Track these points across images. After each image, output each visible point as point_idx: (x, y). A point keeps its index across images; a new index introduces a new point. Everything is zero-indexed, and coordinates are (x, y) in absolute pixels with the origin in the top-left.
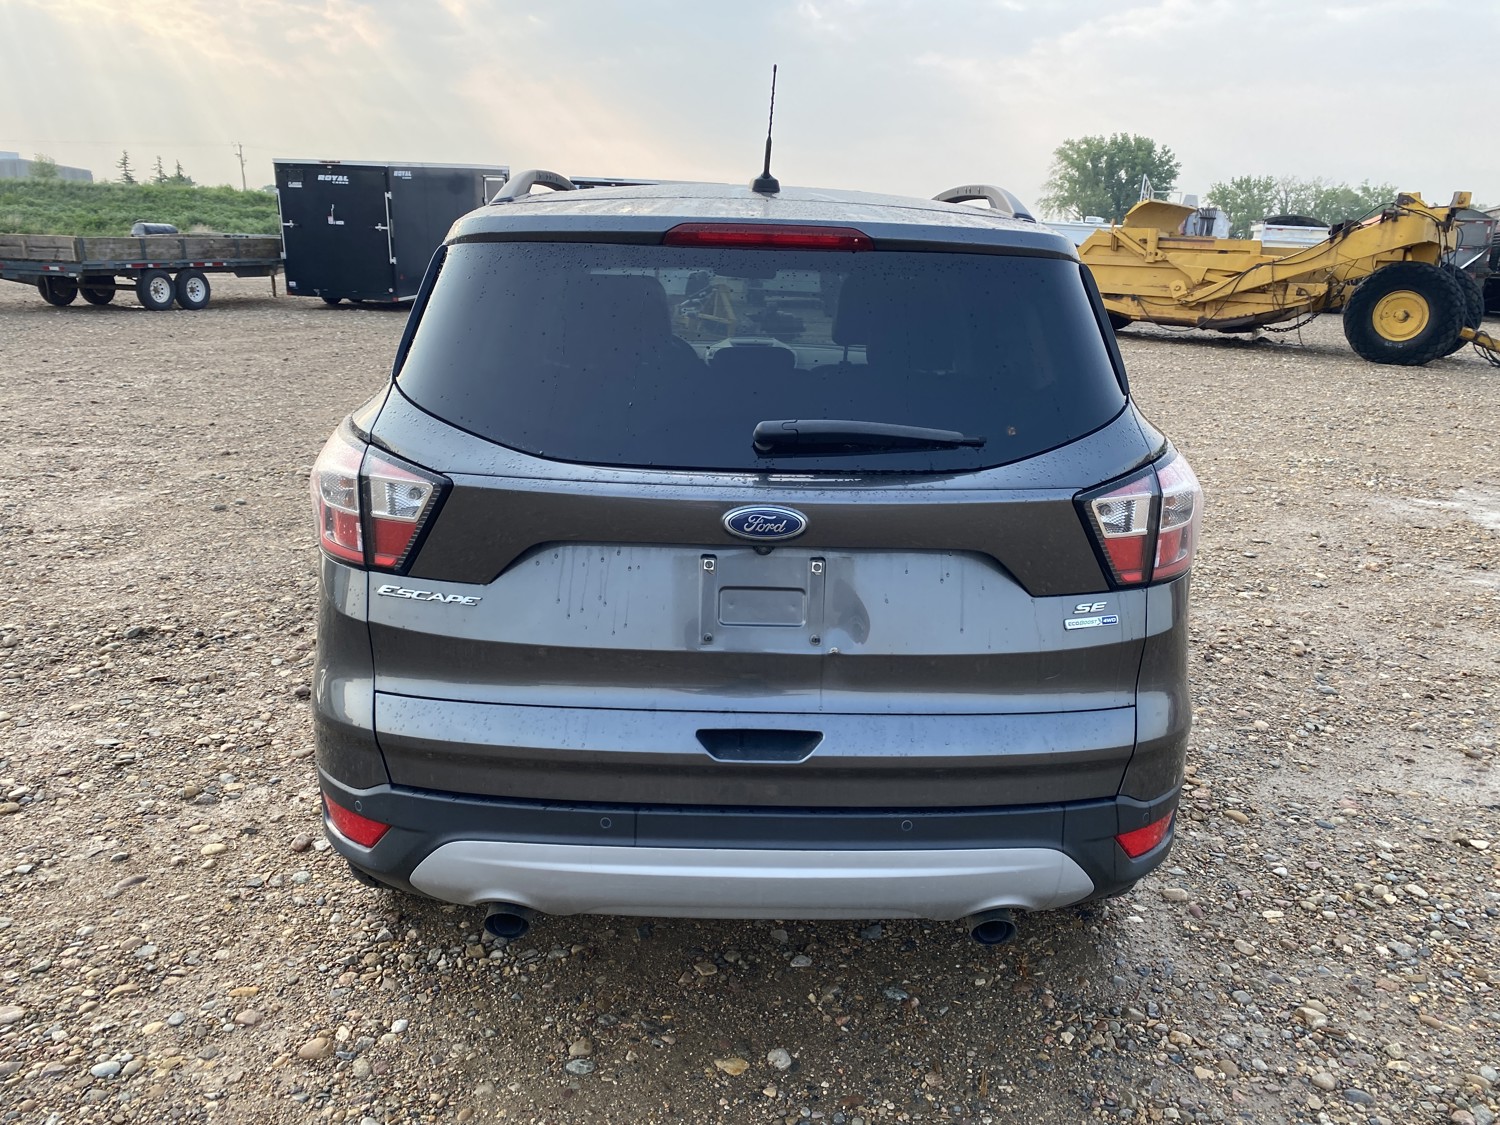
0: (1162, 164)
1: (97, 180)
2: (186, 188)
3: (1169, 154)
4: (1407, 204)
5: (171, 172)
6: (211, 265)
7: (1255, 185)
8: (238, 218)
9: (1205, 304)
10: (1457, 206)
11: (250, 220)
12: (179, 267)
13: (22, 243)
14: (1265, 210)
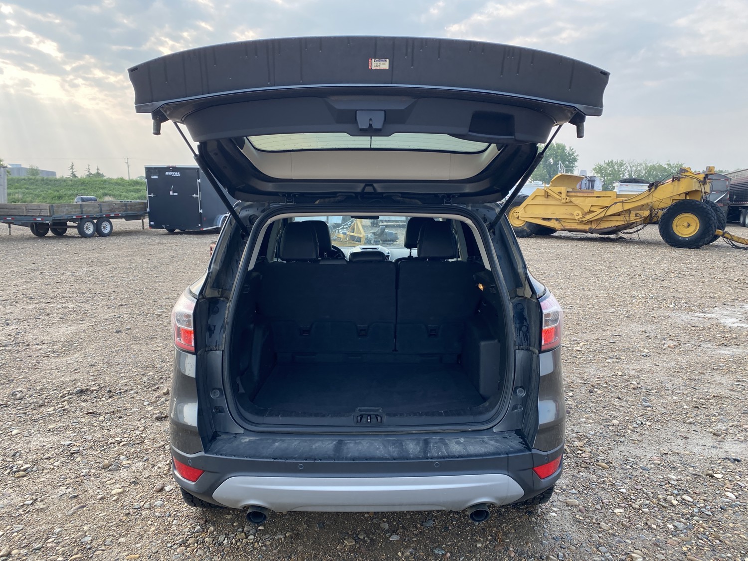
0: (570, 155)
1: (58, 176)
2: (101, 178)
3: (573, 151)
4: (684, 173)
5: (94, 172)
6: (113, 215)
7: (615, 164)
8: (126, 192)
9: (591, 221)
10: (708, 173)
11: (132, 193)
12: (98, 217)
13: (24, 208)
14: (621, 175)
